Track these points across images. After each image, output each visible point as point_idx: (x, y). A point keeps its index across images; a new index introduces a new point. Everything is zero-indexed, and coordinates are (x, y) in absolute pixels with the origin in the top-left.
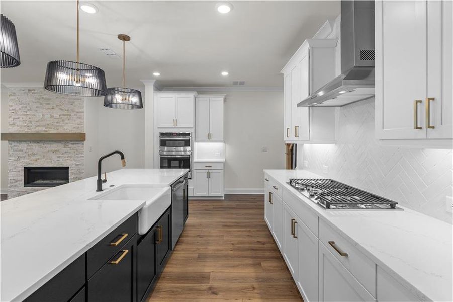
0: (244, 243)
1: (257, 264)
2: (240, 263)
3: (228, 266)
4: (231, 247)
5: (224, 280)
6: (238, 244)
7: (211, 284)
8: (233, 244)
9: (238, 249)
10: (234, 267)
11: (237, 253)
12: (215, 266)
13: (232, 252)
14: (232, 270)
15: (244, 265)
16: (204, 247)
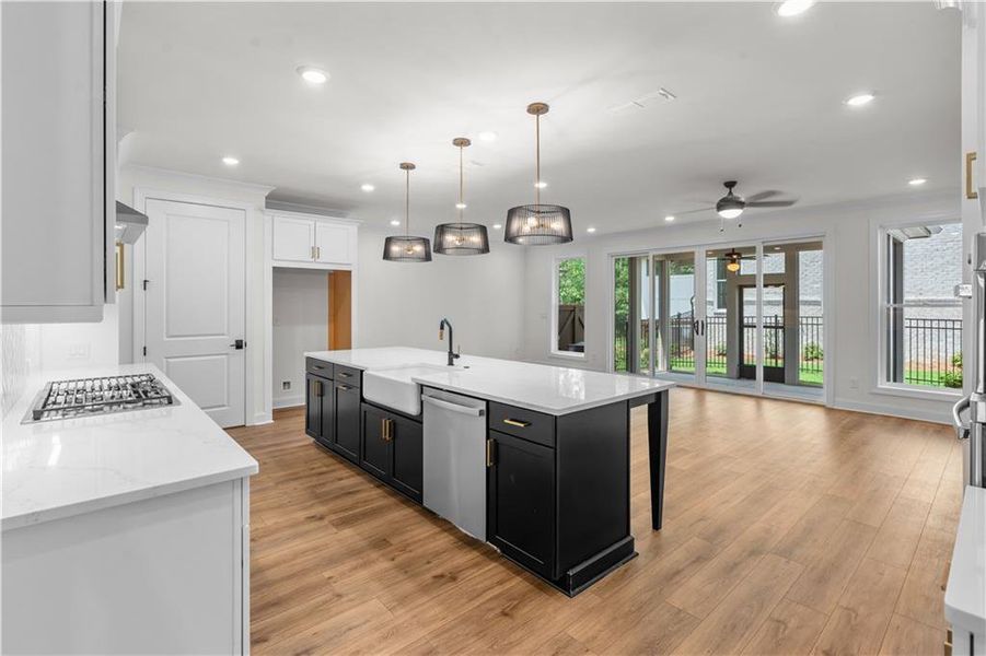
0: (310, 614)
2: (294, 562)
4: (338, 587)
5: (307, 532)
6: (325, 602)
7: (325, 522)
8: (339, 596)
9: (315, 587)
11: (312, 579)
12: (341, 540)
13: (327, 574)
15: (285, 562)
16: (399, 560)
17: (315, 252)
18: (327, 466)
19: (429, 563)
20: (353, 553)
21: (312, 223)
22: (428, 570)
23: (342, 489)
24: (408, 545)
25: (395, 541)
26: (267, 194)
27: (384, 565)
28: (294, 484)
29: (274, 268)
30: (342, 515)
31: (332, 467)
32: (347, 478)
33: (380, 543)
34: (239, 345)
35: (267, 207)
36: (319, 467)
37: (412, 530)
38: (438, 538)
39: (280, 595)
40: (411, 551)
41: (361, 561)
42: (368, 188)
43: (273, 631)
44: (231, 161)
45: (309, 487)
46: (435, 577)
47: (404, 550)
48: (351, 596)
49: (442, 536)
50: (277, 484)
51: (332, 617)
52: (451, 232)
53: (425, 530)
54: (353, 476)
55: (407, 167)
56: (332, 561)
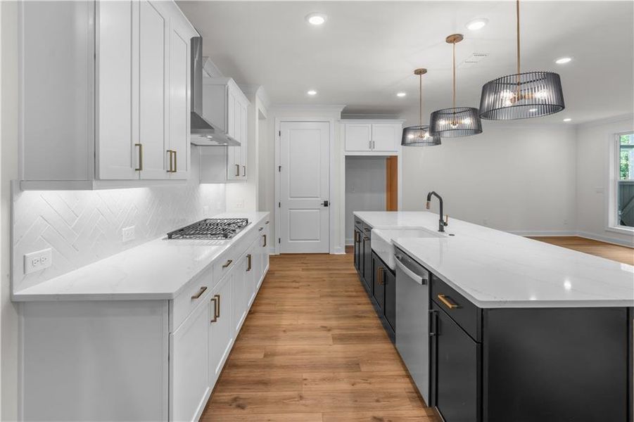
1: (270, 355)
2: (293, 357)
3: (311, 352)
4: (305, 389)
5: (315, 337)
6: (291, 398)
7: (330, 334)
8: (301, 397)
10: (304, 352)
12: (329, 352)
13: (305, 376)
14: (307, 347)
15: (289, 354)
16: (358, 387)
17: (372, 144)
18: (357, 292)
19: (378, 401)
20: (331, 366)
21: (370, 125)
22: (373, 408)
23: (356, 312)
24: (372, 377)
25: (364, 368)
26: (341, 110)
27: (344, 386)
28: (330, 300)
29: (346, 156)
30: (344, 332)
31: (359, 294)
32: (364, 304)
33: (353, 365)
34: (326, 204)
35: (342, 118)
36: (352, 291)
37: (382, 365)
38: (399, 380)
39: (272, 378)
40: (370, 383)
41: (331, 375)
42: (401, 95)
43: (250, 403)
44: (312, 93)
45: (336, 304)
46: (375, 418)
47: (365, 379)
48: (308, 402)
49: (403, 380)
50: (321, 296)
51: (287, 412)
52: (442, 118)
53: (393, 369)
54: (368, 304)
55: (420, 72)
56: (314, 367)
